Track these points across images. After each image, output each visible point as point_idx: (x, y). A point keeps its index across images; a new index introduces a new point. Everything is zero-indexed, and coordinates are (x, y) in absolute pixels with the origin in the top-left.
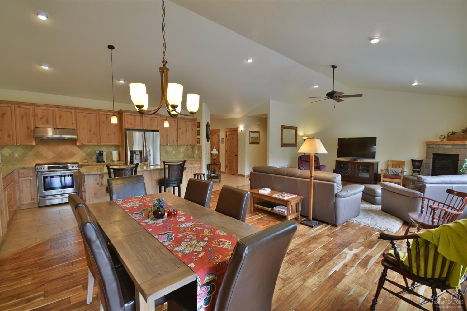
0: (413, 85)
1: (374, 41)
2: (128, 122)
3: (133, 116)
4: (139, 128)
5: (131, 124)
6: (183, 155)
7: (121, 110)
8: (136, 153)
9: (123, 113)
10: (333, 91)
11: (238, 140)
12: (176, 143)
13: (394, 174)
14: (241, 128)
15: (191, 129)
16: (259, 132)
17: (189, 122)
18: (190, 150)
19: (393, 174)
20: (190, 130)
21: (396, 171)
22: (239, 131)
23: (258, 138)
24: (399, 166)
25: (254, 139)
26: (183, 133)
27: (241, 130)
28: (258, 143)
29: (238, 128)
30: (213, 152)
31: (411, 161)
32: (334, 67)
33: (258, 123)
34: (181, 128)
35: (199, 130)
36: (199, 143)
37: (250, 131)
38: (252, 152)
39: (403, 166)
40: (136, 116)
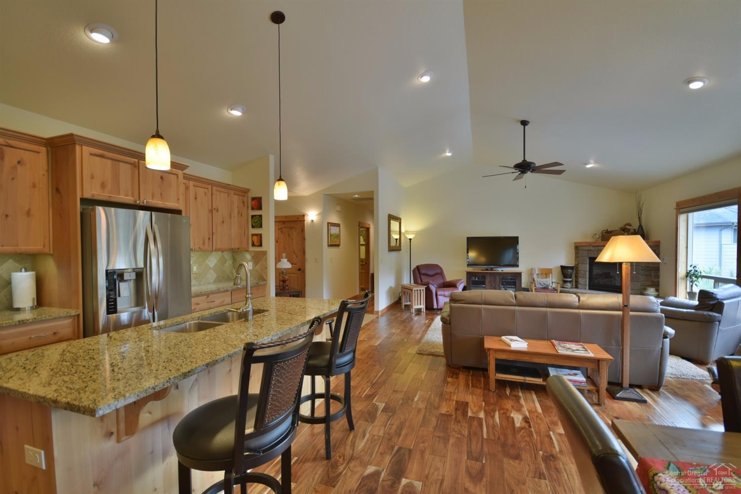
0: (588, 166)
1: (696, 85)
2: (92, 177)
3: (109, 162)
4: (129, 199)
5: (103, 186)
6: (215, 276)
7: (72, 135)
8: (126, 277)
9: (78, 148)
10: (524, 160)
11: (304, 239)
12: (209, 246)
13: (543, 287)
14: (312, 215)
15: (238, 213)
16: (339, 224)
17: (236, 196)
18: (229, 262)
19: (541, 287)
20: (236, 216)
21: (544, 282)
22: (305, 222)
23: (338, 235)
24: (545, 275)
25: (334, 238)
26: (223, 222)
27: (312, 221)
28: (338, 245)
29: (304, 216)
30: (280, 265)
31: (560, 269)
32: (524, 123)
33: (338, 208)
34: (219, 209)
35: (261, 216)
36: (261, 245)
37: (328, 223)
38: (331, 262)
39: (551, 275)
40: (119, 161)
